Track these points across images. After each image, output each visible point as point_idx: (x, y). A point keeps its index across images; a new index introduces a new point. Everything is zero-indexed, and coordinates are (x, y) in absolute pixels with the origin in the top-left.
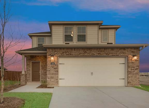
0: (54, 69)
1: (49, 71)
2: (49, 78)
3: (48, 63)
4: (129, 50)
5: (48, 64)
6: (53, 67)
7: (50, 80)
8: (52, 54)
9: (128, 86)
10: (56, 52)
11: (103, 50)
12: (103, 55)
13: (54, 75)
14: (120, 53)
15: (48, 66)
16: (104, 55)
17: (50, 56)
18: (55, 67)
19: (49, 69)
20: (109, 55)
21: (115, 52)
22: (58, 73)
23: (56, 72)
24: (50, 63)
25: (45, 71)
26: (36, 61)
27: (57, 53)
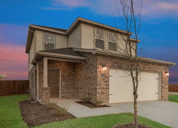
0: (105, 82)
1: (99, 84)
2: (99, 94)
3: (99, 74)
4: (163, 66)
5: (98, 76)
6: (103, 80)
7: (101, 97)
8: (102, 63)
9: (162, 100)
10: (107, 61)
11: (147, 64)
12: (146, 70)
13: (104, 90)
14: (157, 69)
15: (98, 79)
16: (148, 70)
17: (100, 65)
18: (106, 80)
19: (100, 81)
20: (151, 70)
21: (155, 67)
22: (109, 87)
23: (106, 86)
24: (101, 74)
25: (67, 84)
26: (55, 69)
27: (108, 63)
